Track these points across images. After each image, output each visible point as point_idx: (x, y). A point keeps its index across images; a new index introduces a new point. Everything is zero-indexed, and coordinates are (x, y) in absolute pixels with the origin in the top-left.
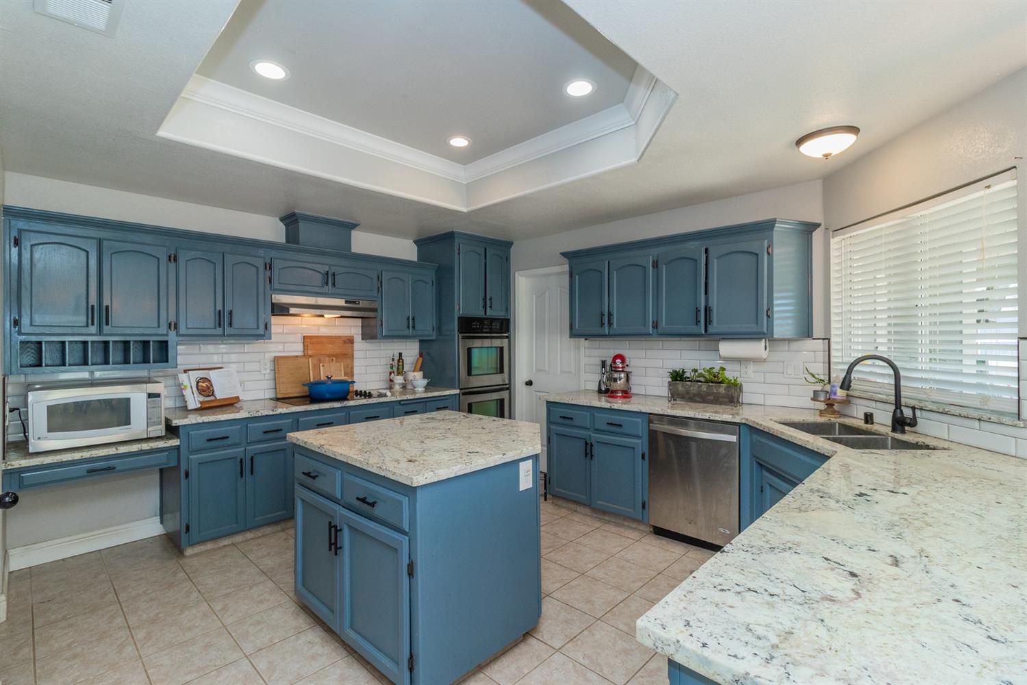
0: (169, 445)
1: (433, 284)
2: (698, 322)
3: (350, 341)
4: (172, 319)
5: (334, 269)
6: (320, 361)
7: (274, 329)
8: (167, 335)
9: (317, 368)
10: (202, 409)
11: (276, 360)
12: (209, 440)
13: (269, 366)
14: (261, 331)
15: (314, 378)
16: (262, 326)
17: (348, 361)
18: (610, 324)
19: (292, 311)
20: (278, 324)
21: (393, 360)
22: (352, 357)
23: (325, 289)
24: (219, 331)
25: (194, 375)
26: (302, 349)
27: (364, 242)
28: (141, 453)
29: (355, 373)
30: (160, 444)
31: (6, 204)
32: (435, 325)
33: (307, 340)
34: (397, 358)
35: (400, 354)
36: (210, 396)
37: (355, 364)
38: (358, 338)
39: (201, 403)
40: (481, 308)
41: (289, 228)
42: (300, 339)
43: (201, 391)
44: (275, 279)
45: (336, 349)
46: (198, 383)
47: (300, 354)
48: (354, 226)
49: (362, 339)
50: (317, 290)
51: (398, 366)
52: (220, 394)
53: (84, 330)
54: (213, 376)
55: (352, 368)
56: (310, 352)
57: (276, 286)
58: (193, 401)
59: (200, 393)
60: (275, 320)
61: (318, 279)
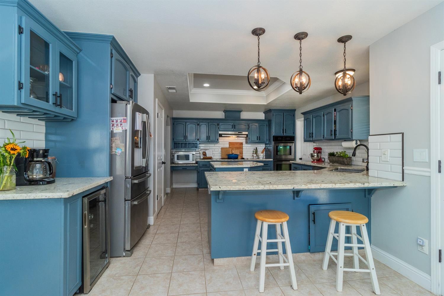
0: (196, 165)
1: (267, 126)
2: (331, 135)
3: (242, 144)
4: (198, 138)
5: (235, 124)
6: (233, 149)
7: (220, 140)
8: (197, 142)
9: (232, 151)
10: (203, 159)
11: (222, 148)
12: (203, 165)
13: (220, 150)
14: (216, 141)
16: (217, 140)
17: (241, 150)
18: (312, 137)
19: (223, 135)
20: (221, 139)
21: (254, 149)
22: (242, 149)
23: (233, 129)
24: (207, 141)
25: (202, 151)
26: (228, 146)
27: (245, 115)
28: (191, 166)
29: (243, 153)
30: (194, 165)
31: (173, 117)
32: (267, 139)
33: (230, 143)
34: (255, 149)
35: (256, 148)
36: (205, 156)
37: (243, 150)
38: (244, 143)
39: (203, 157)
40: (282, 133)
41: (226, 113)
42: (228, 143)
43: (203, 155)
44: (220, 128)
45: (238, 146)
46: (203, 153)
47: (228, 147)
48: (241, 111)
49: (246, 143)
50: (231, 130)
51: (256, 151)
52: (207, 156)
53: (183, 141)
54: (207, 152)
55: (242, 152)
56: (230, 147)
57: (220, 129)
58: (202, 157)
60: (220, 138)
61: (231, 127)
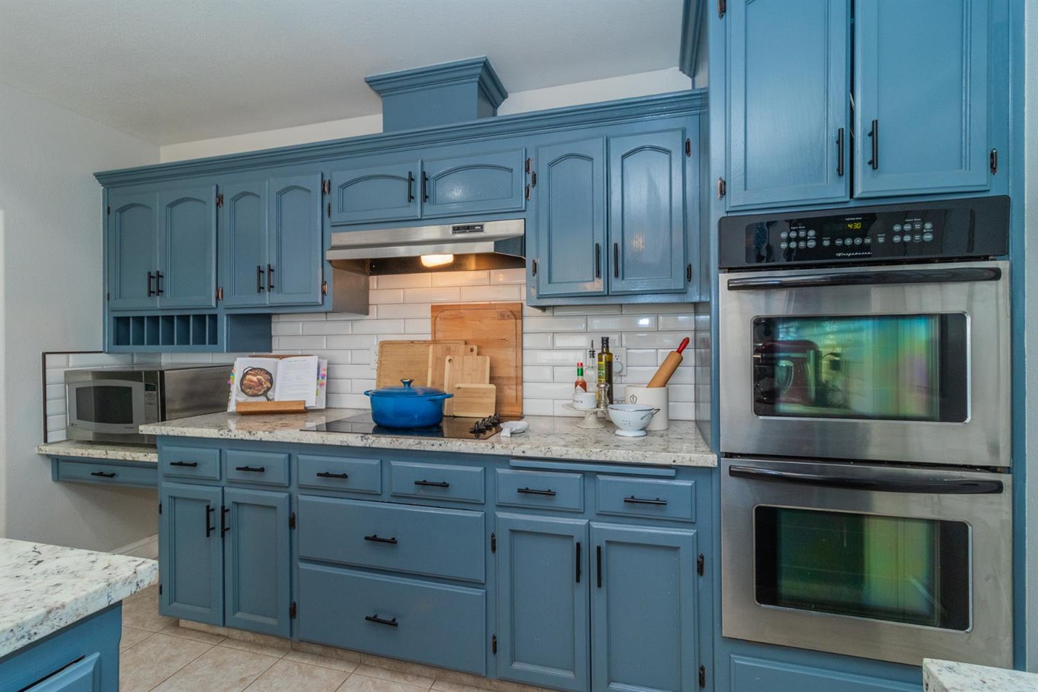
0: (148, 460)
3: (515, 313)
4: (220, 284)
5: (427, 167)
9: (439, 365)
14: (314, 296)
15: (433, 383)
16: (315, 289)
17: (509, 353)
21: (592, 354)
22: (518, 346)
23: (413, 210)
25: (244, 364)
26: (430, 329)
35: (605, 342)
36: (258, 395)
42: (427, 311)
45: (486, 330)
46: (245, 375)
47: (427, 337)
52: (278, 394)
59: (242, 390)
